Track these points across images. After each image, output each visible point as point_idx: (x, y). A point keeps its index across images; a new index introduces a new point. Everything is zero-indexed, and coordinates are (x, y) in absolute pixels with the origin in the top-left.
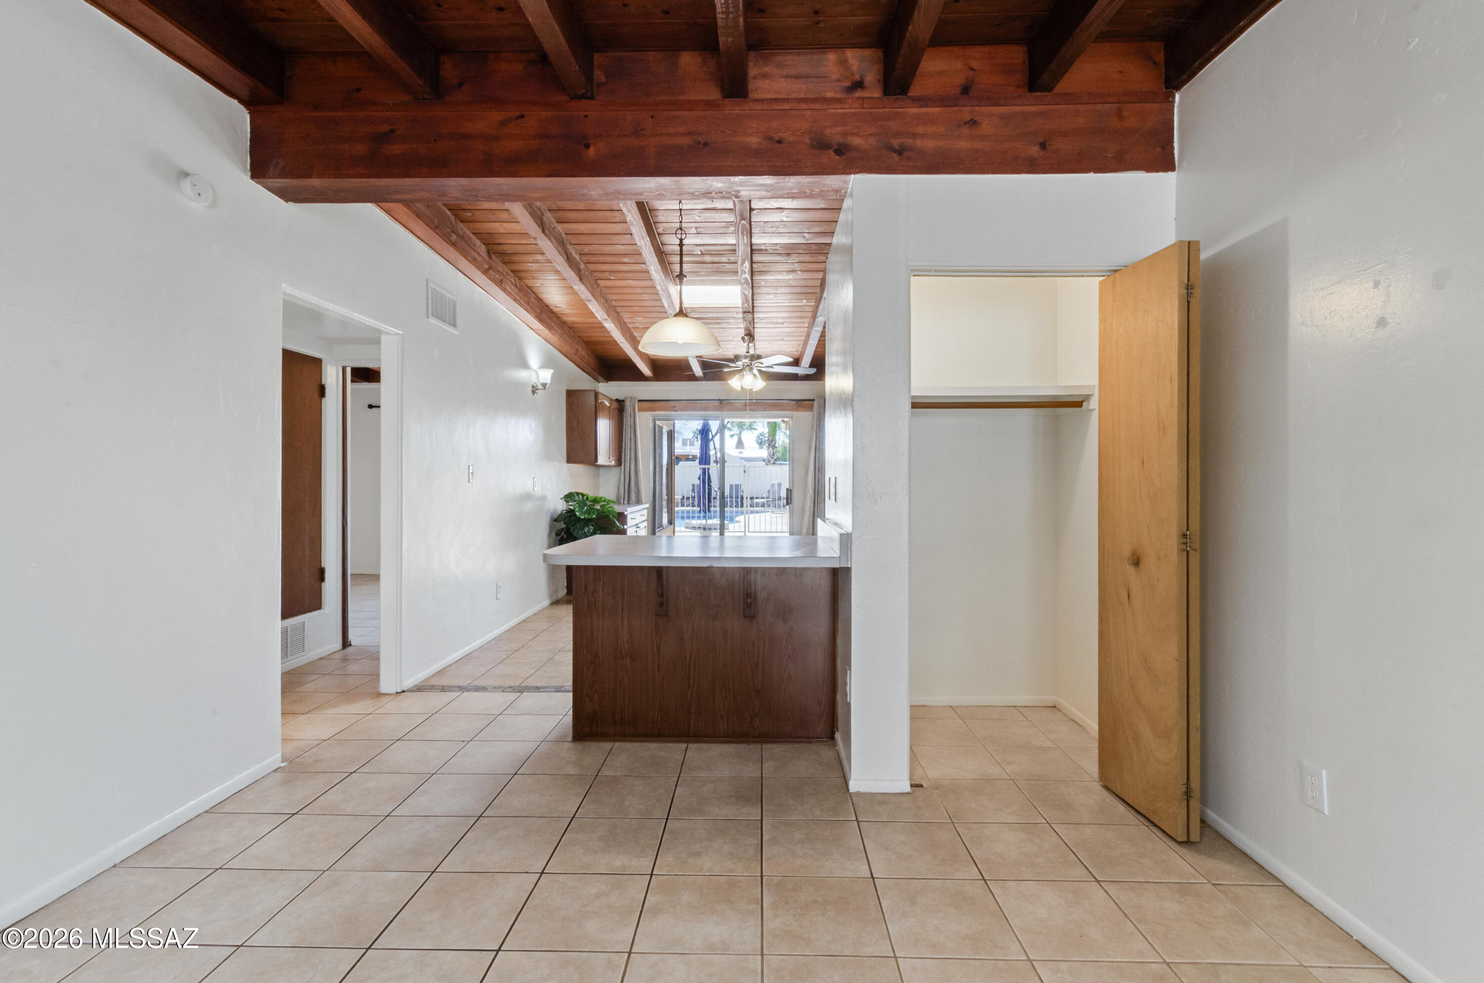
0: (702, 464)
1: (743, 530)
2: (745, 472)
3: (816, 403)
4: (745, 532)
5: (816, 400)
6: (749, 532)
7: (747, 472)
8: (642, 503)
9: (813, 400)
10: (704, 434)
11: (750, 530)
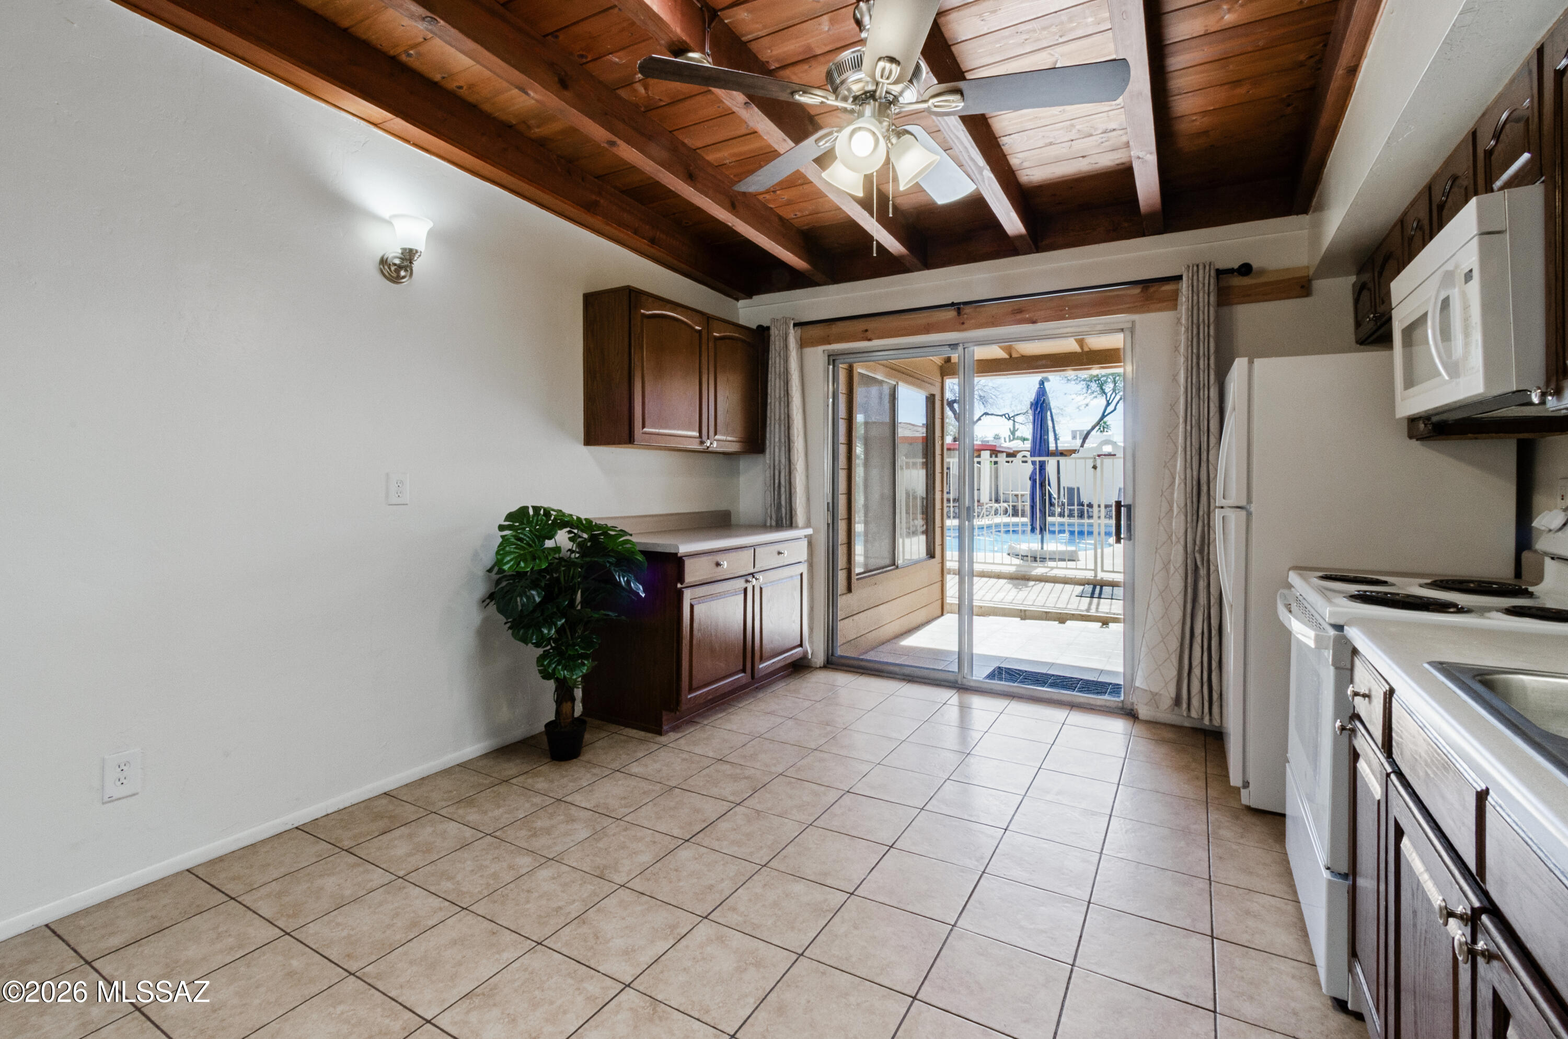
0: (1034, 456)
1: (1093, 568)
2: (1095, 467)
3: (1184, 285)
4: (1095, 570)
5: (1184, 278)
6: (1103, 571)
7: (1099, 469)
8: (797, 527)
9: (1179, 278)
10: (1039, 409)
11: (1105, 569)
